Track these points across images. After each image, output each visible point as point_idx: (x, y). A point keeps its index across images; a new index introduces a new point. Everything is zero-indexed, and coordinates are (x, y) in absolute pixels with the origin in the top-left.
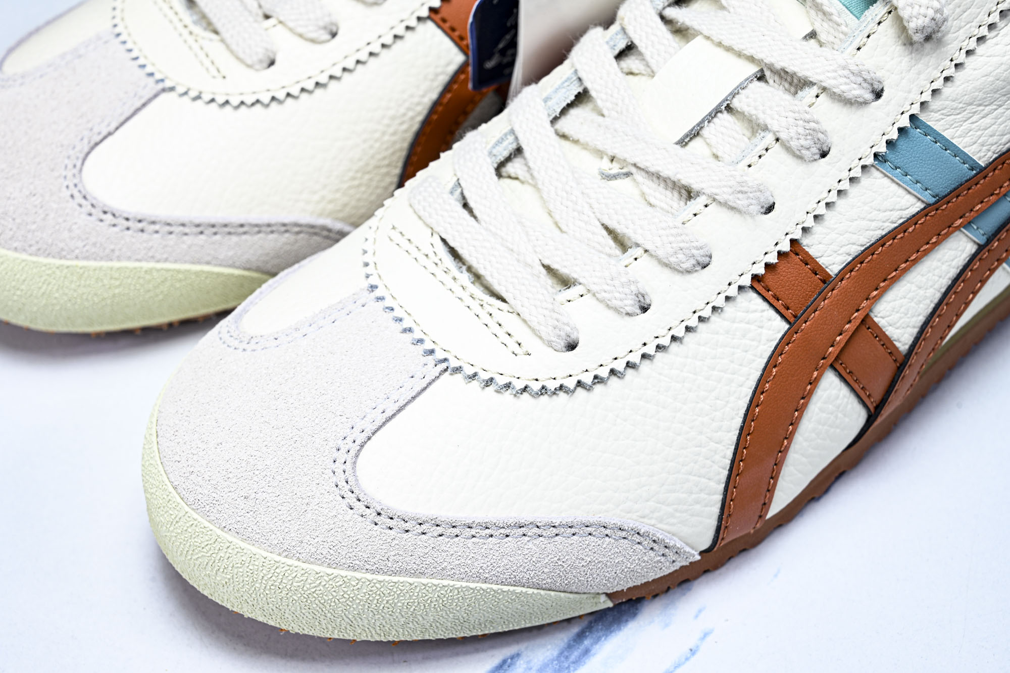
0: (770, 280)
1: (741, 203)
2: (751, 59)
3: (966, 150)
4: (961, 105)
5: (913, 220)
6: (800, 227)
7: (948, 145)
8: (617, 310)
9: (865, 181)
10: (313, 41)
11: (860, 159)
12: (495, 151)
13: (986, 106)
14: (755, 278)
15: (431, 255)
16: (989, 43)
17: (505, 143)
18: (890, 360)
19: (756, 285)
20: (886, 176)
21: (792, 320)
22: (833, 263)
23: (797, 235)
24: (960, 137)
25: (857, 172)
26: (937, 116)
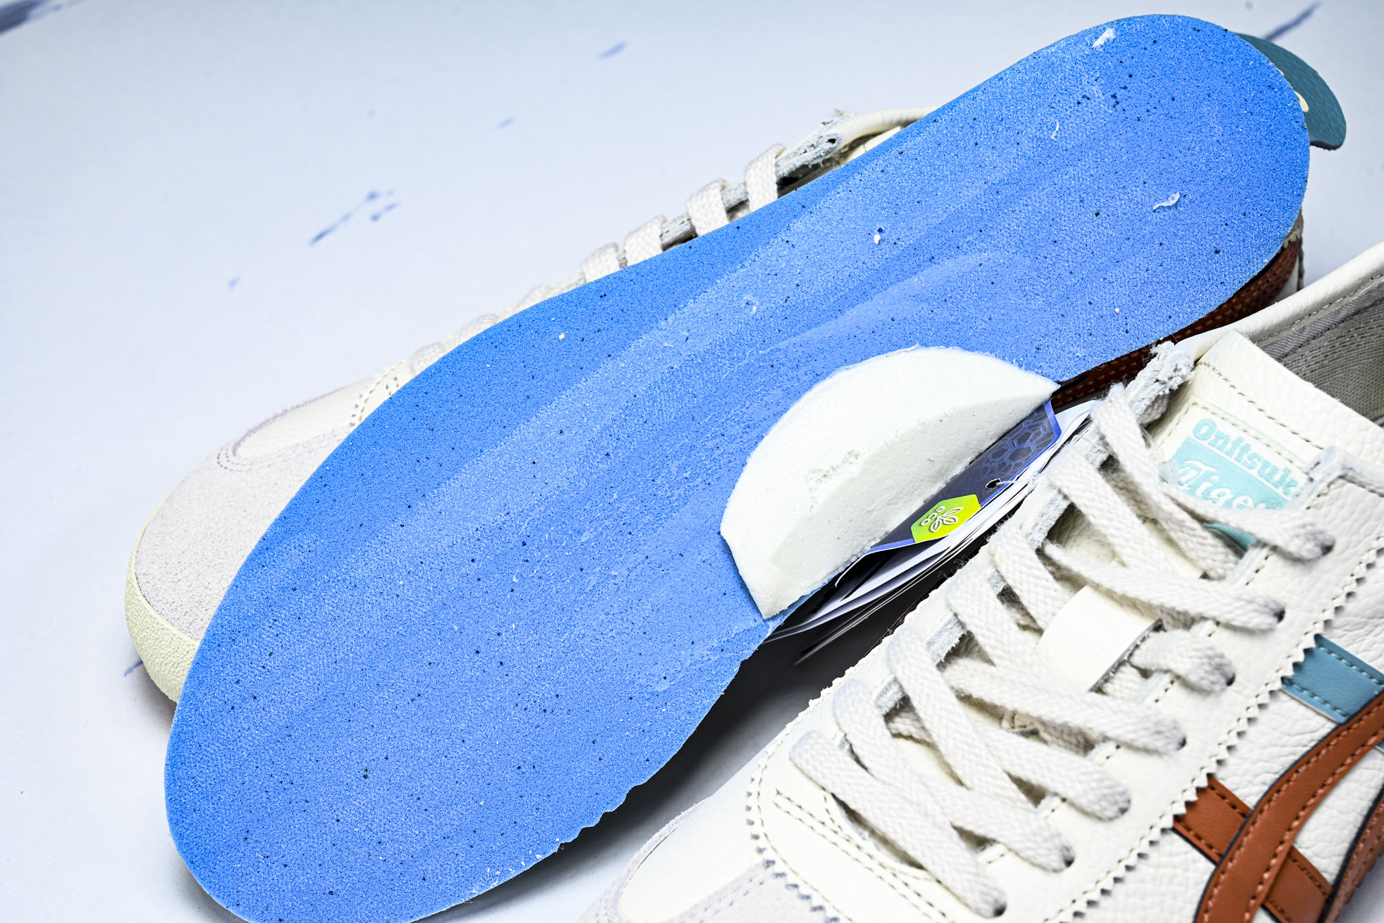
0: (1191, 821)
1: (1159, 744)
2: (1148, 609)
3: (1372, 664)
4: (1363, 620)
5: (1325, 741)
6: (1214, 760)
7: (1353, 661)
8: (1042, 867)
9: (1274, 706)
11: (1266, 684)
12: (880, 703)
14: (1177, 818)
15: (828, 822)
17: (890, 693)
18: (1319, 892)
19: (1180, 828)
20: (1294, 699)
21: (1217, 859)
22: (1250, 793)
23: (1213, 768)
24: (1365, 650)
25: (1264, 698)
26: (1339, 632)
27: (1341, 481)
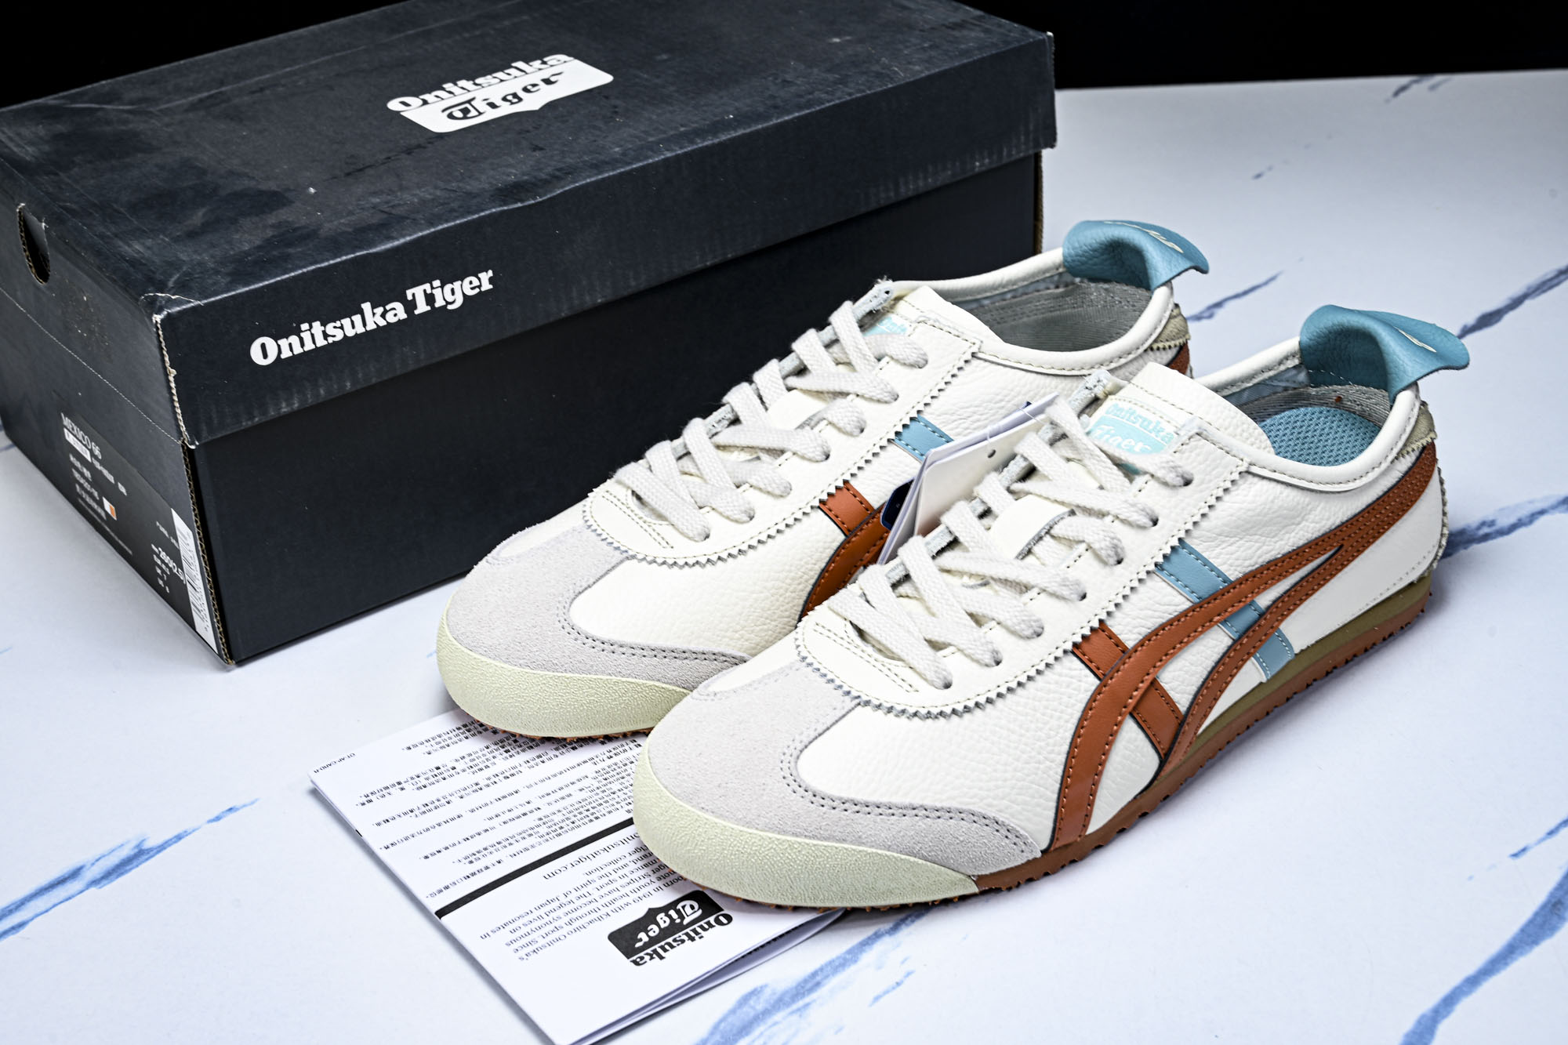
0: (1086, 647)
1: (1065, 592)
2: (1063, 503)
3: (1219, 568)
4: (1214, 535)
5: (1185, 614)
6: (1105, 611)
7: (1206, 563)
8: (977, 661)
9: (1149, 582)
10: (736, 521)
11: (1144, 565)
13: (1231, 537)
14: (1075, 645)
15: (845, 637)
16: (1233, 493)
17: (897, 571)
18: (1173, 716)
19: (1076, 651)
20: (1164, 580)
21: (1101, 677)
22: (1130, 640)
23: (1104, 616)
24: (1215, 557)
25: (1143, 575)
26: (1195, 541)
27: (1198, 437)
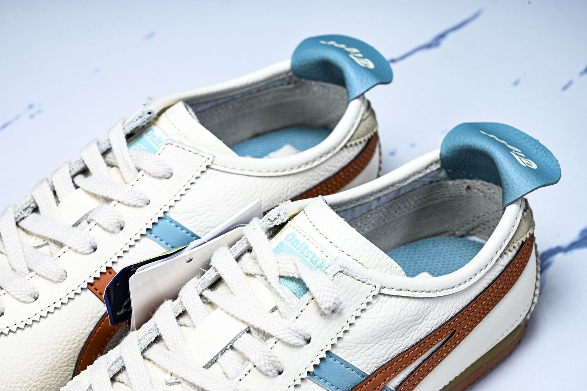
2: (243, 322)
3: (359, 367)
4: (354, 344)
7: (348, 365)
9: (304, 386)
10: (24, 302)
11: (300, 375)
12: (111, 368)
13: (368, 344)
16: (368, 312)
17: (118, 364)
20: (315, 382)
24: (355, 360)
25: (298, 382)
26: (342, 350)
27: (340, 274)
